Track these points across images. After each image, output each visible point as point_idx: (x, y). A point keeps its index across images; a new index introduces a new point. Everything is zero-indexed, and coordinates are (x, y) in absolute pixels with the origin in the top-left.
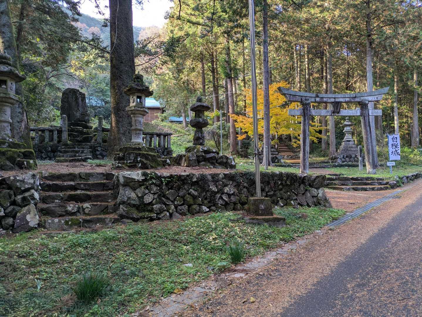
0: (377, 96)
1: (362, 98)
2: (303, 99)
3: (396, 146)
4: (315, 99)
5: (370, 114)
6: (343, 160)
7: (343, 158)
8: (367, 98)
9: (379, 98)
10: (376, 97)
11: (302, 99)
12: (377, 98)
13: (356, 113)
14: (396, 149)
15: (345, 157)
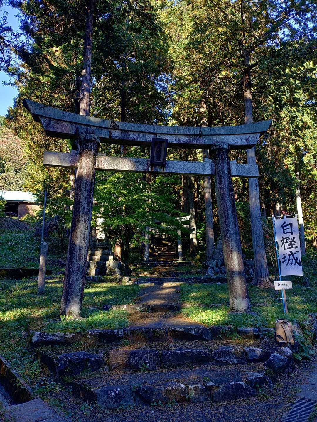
0: (247, 136)
1: (215, 138)
2: (81, 131)
3: (291, 244)
4: (110, 133)
5: (234, 173)
6: (217, 269)
7: (217, 265)
8: (225, 138)
9: (251, 139)
10: (244, 137)
11: (77, 130)
12: (247, 140)
13: (201, 168)
14: (292, 250)
15: (219, 265)
